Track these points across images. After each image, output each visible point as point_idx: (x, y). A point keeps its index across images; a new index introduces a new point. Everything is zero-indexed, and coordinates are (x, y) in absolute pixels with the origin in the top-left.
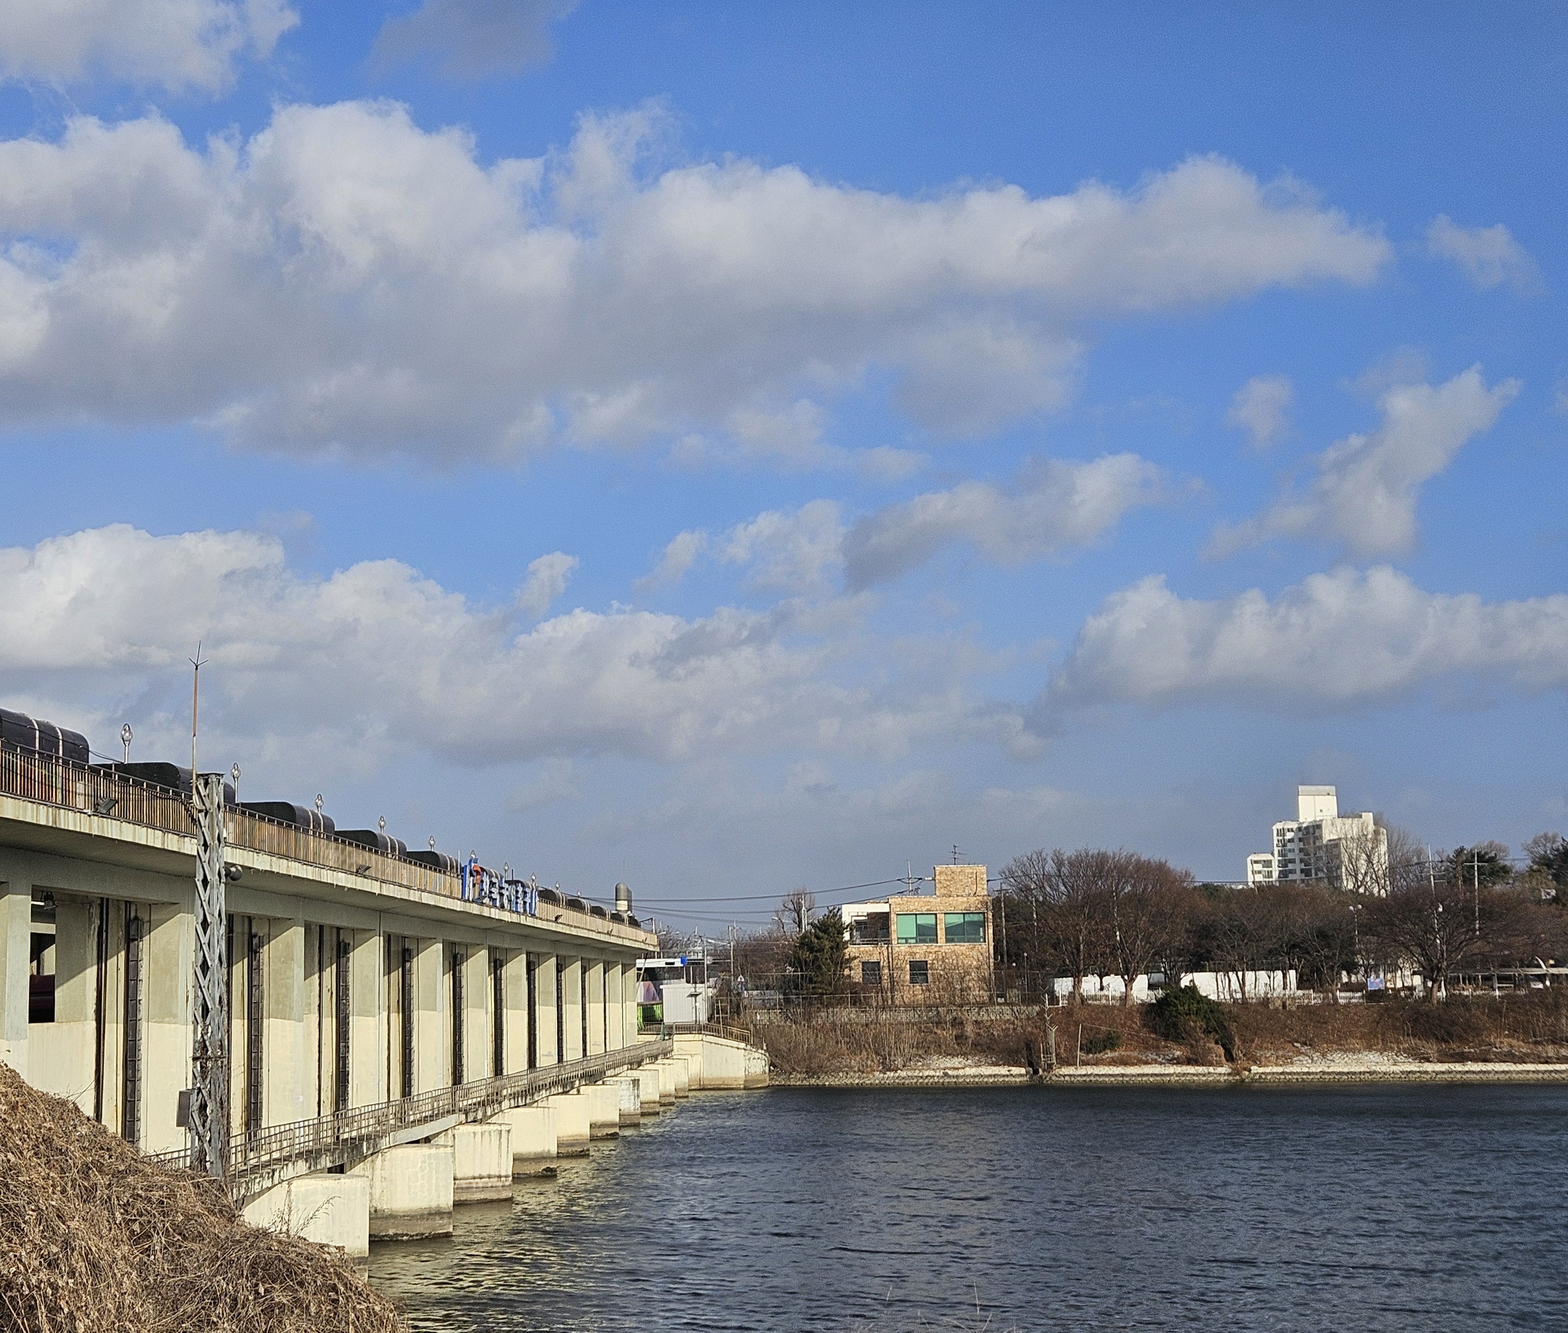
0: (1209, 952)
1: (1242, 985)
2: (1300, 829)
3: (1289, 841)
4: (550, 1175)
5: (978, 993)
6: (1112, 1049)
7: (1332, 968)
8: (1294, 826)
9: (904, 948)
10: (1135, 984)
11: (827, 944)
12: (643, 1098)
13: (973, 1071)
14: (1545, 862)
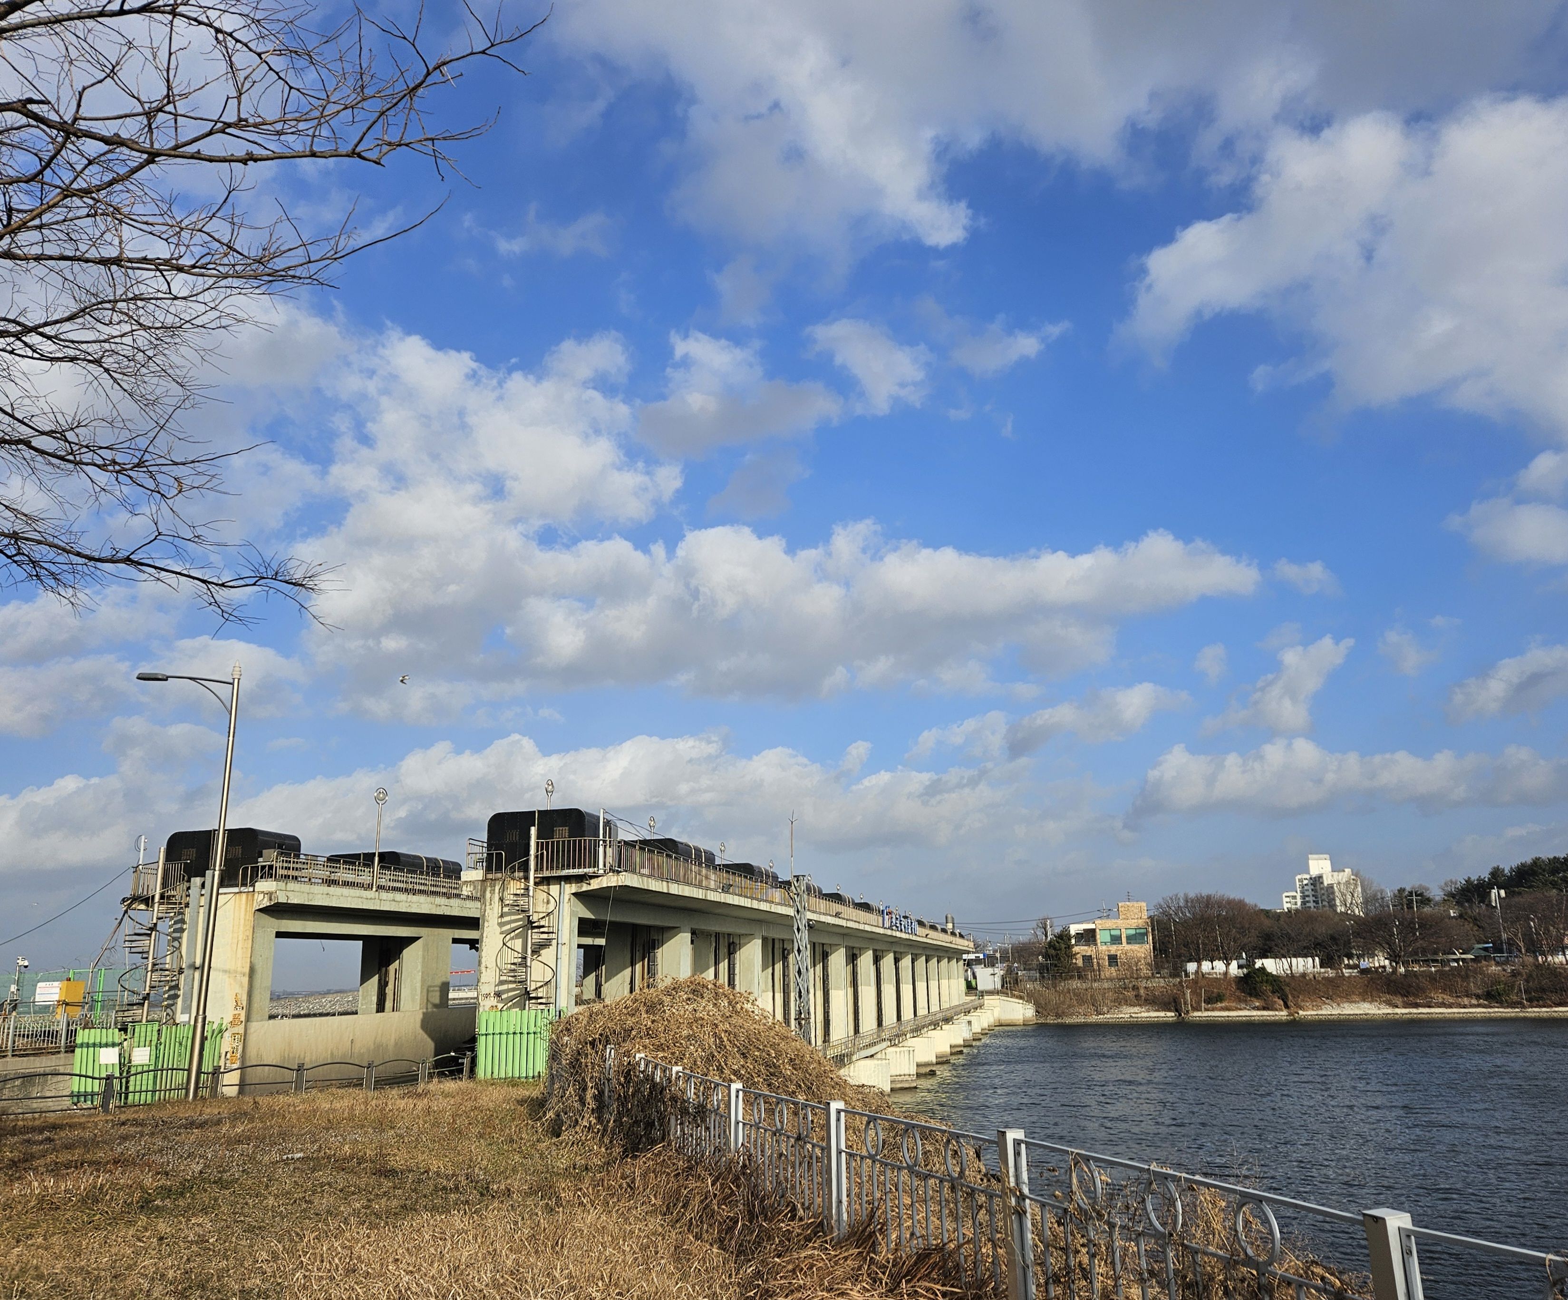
0: (1271, 948)
1: (1291, 967)
2: (1311, 878)
3: (1306, 885)
4: (932, 1073)
5: (1145, 971)
6: (1221, 1002)
7: (1339, 957)
8: (1308, 877)
9: (1104, 948)
10: (1231, 967)
11: (1063, 946)
12: (974, 1031)
13: (1146, 1015)
14: (1452, 895)
